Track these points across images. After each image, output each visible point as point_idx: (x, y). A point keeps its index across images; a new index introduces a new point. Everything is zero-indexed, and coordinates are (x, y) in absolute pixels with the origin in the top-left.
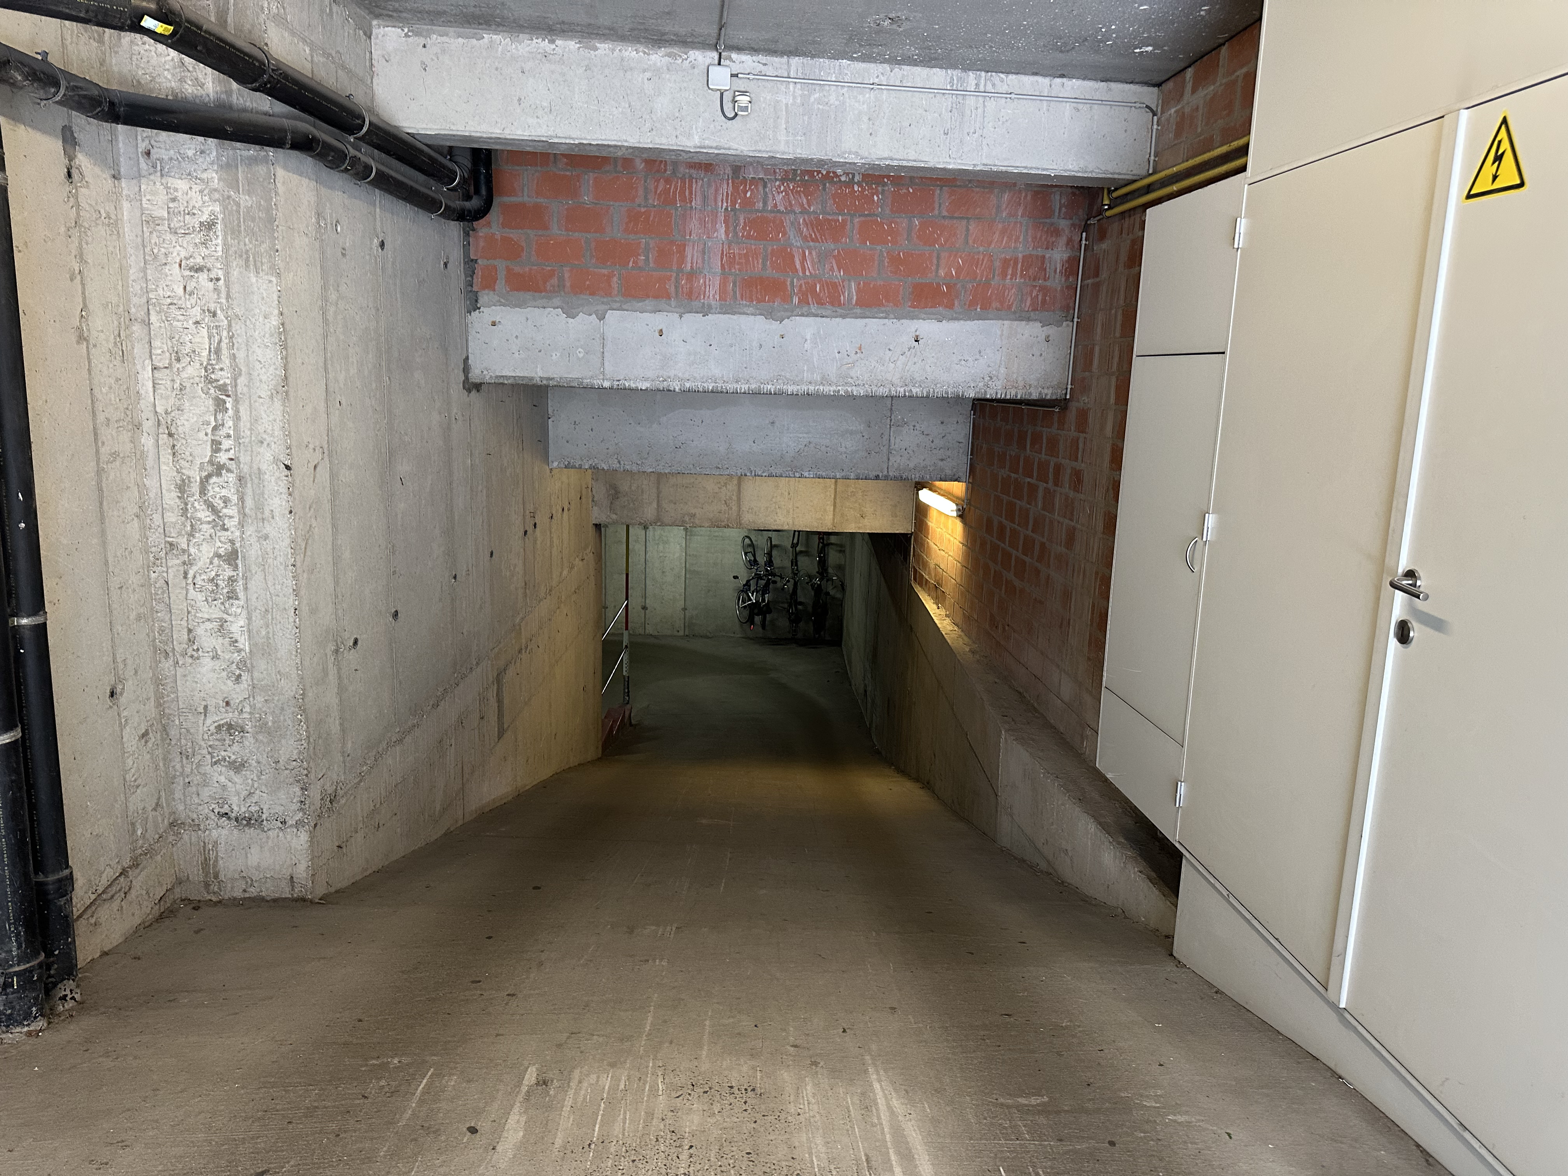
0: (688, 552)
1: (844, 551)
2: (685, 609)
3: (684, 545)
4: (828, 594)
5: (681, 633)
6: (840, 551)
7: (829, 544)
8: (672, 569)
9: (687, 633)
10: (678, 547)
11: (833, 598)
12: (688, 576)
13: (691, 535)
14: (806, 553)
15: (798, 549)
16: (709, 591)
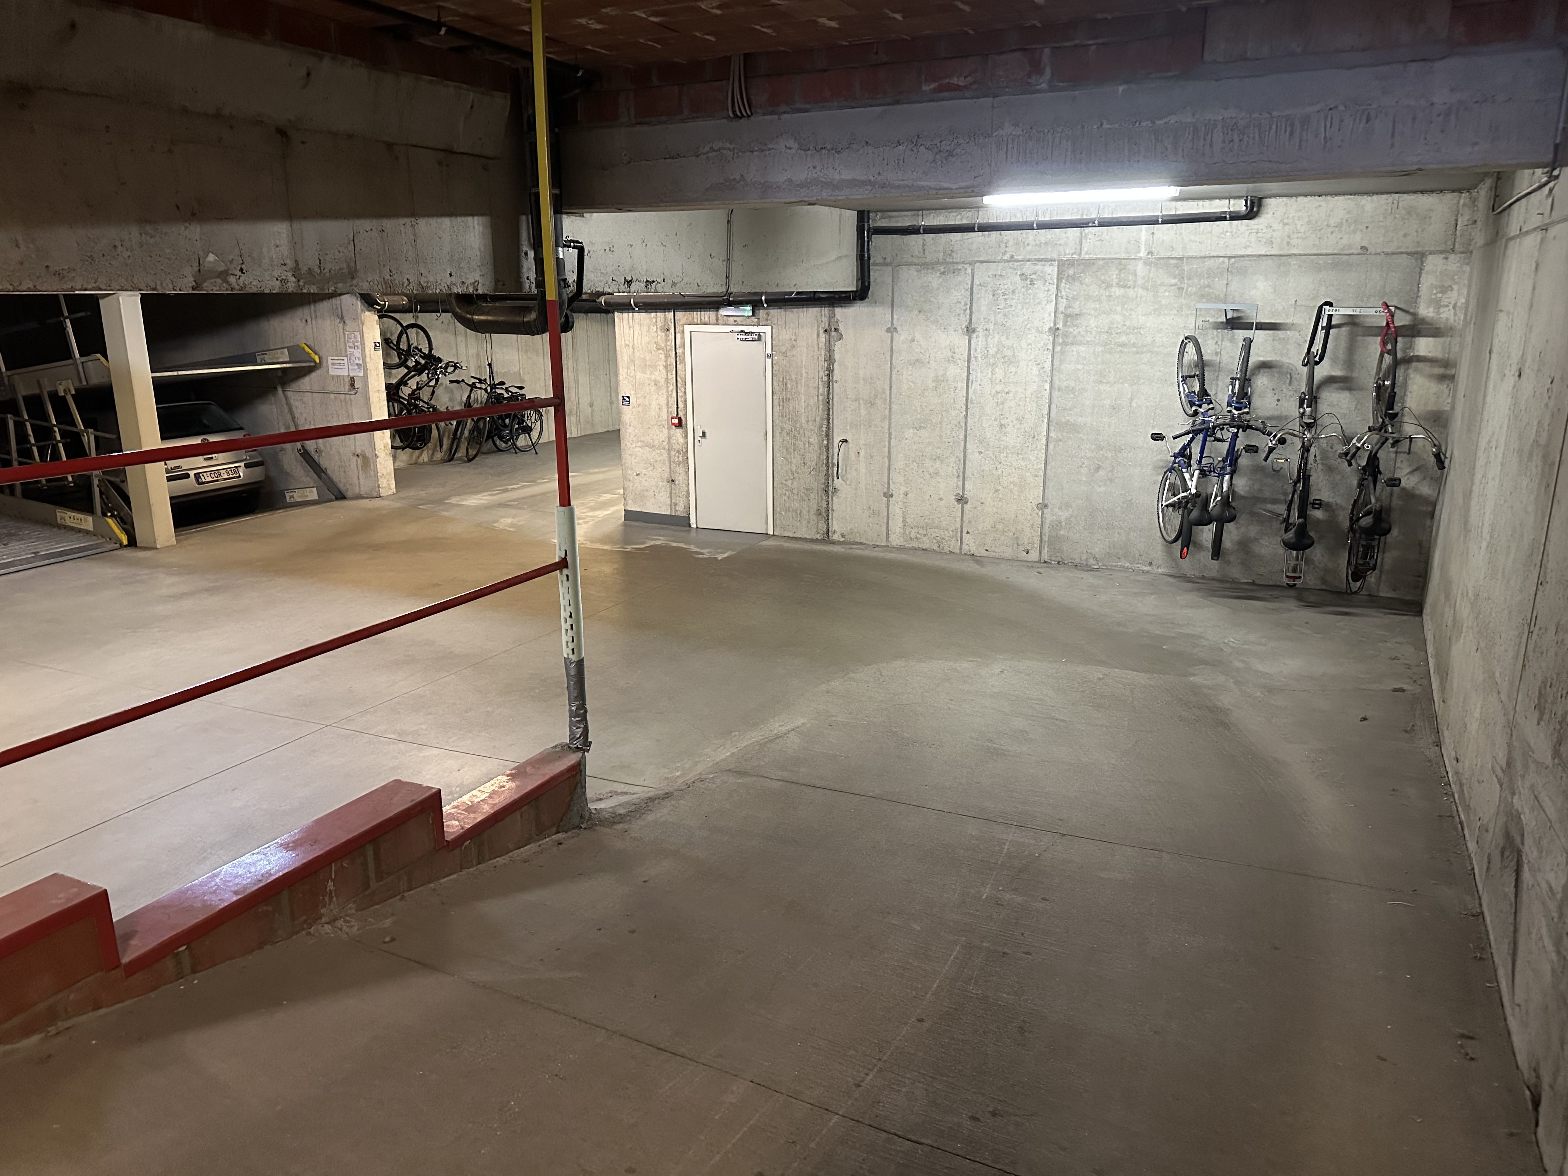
0: (1057, 383)
1: (1452, 378)
2: (1043, 506)
3: (1048, 366)
4: (1394, 482)
5: (1034, 556)
6: (1442, 378)
7: (1408, 360)
8: (1020, 420)
9: (1045, 556)
10: (1035, 370)
11: (1410, 496)
12: (1052, 434)
13: (1065, 344)
14: (1344, 383)
15: (1322, 371)
16: (1099, 468)
